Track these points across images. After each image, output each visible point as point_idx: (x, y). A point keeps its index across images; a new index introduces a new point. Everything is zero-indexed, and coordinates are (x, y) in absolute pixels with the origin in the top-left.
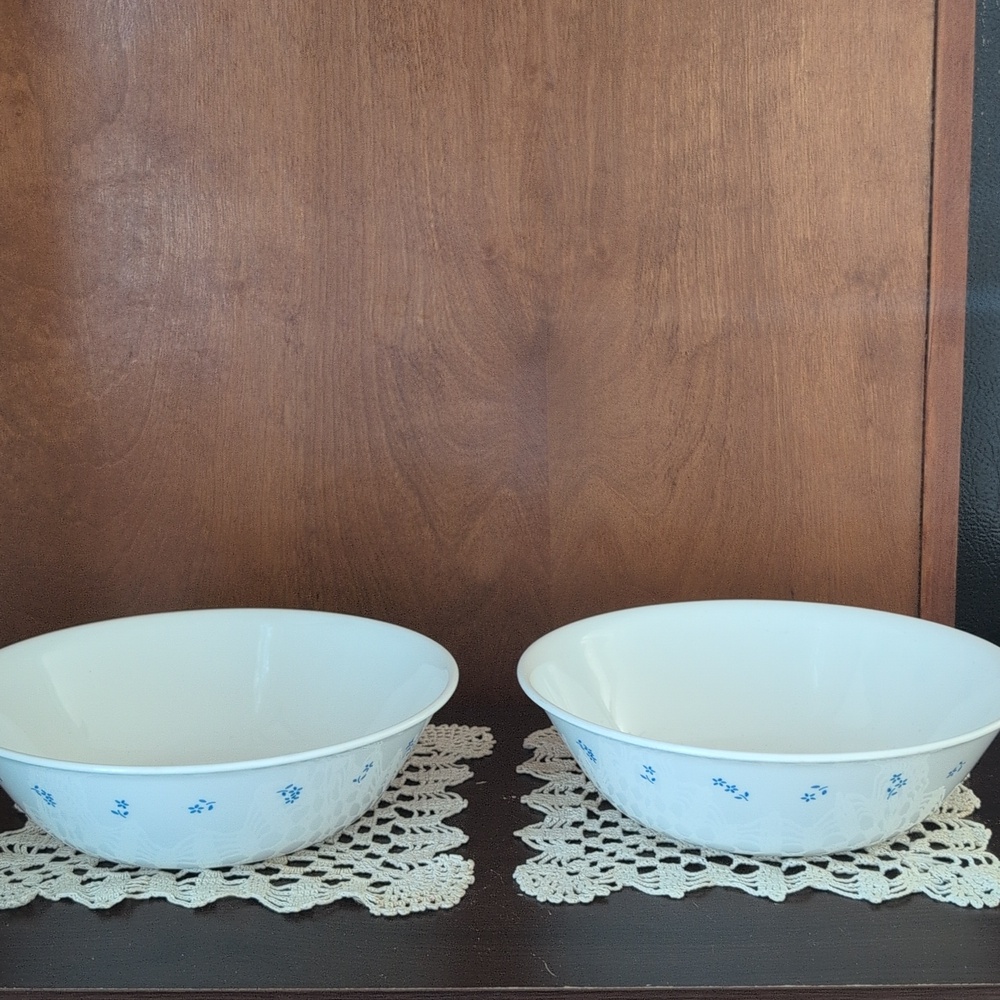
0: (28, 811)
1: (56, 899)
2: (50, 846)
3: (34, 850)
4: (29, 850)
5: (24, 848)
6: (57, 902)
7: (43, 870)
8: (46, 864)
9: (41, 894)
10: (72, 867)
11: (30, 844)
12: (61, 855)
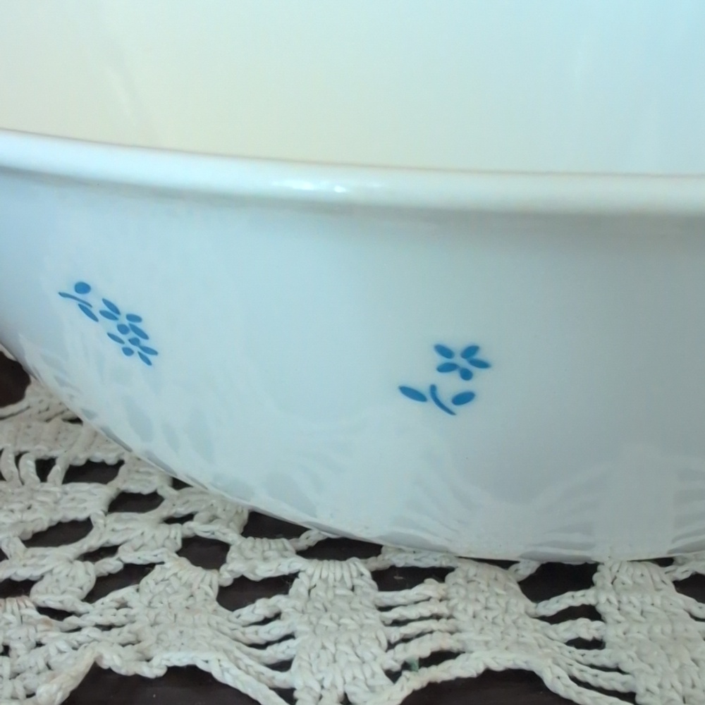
0: (32, 358)
1: (153, 671)
2: (98, 456)
3: (57, 472)
4: (44, 467)
5: (29, 465)
6: (158, 680)
7: (91, 542)
8: (98, 521)
9: (105, 664)
10: (177, 532)
11: (44, 451)
12: (134, 488)
